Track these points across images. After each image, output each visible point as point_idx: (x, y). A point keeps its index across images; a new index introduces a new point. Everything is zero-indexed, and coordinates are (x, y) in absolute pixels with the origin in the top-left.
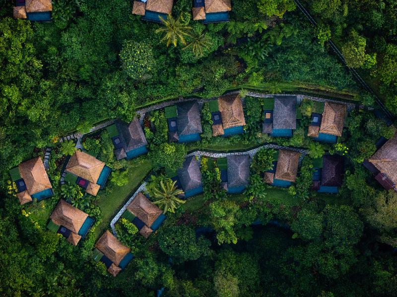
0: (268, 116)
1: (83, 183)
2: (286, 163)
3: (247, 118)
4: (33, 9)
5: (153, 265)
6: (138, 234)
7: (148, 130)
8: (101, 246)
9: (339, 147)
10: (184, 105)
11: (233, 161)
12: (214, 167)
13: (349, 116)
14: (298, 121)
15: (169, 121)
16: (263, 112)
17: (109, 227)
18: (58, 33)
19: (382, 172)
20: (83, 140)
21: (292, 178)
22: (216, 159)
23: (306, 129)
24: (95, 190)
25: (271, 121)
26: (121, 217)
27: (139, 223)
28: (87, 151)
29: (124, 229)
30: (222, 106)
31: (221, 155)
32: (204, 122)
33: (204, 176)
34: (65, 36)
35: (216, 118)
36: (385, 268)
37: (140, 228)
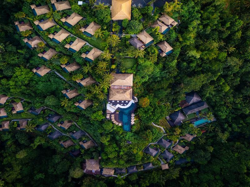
0: (75, 132)
1: (13, 109)
2: (68, 143)
3: (69, 128)
4: (38, 72)
5: (9, 136)
6: (16, 128)
7: (42, 112)
8: (3, 123)
9: (83, 151)
10: (57, 114)
11: (56, 132)
12: (51, 130)
13: (93, 147)
14: (80, 138)
15: (50, 114)
16: (74, 130)
17: (11, 121)
18: (40, 81)
19: (86, 164)
20: (24, 101)
21: (66, 147)
22: (54, 129)
23: (80, 141)
24: (14, 112)
25: (74, 133)
26: (16, 121)
27: (19, 126)
28: (22, 104)
29: (13, 124)
30: (66, 122)
31: (56, 129)
32: (58, 121)
33: (46, 130)
34: (40, 83)
35: (62, 122)
36: (63, 182)
37: (17, 127)
